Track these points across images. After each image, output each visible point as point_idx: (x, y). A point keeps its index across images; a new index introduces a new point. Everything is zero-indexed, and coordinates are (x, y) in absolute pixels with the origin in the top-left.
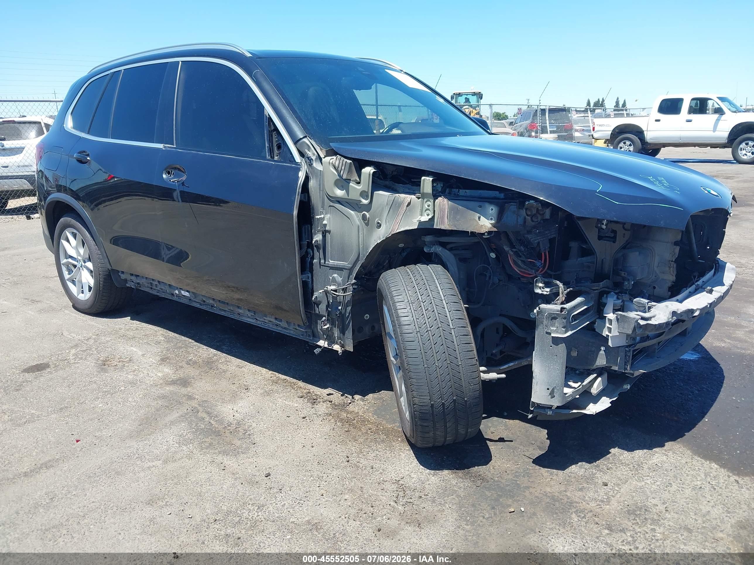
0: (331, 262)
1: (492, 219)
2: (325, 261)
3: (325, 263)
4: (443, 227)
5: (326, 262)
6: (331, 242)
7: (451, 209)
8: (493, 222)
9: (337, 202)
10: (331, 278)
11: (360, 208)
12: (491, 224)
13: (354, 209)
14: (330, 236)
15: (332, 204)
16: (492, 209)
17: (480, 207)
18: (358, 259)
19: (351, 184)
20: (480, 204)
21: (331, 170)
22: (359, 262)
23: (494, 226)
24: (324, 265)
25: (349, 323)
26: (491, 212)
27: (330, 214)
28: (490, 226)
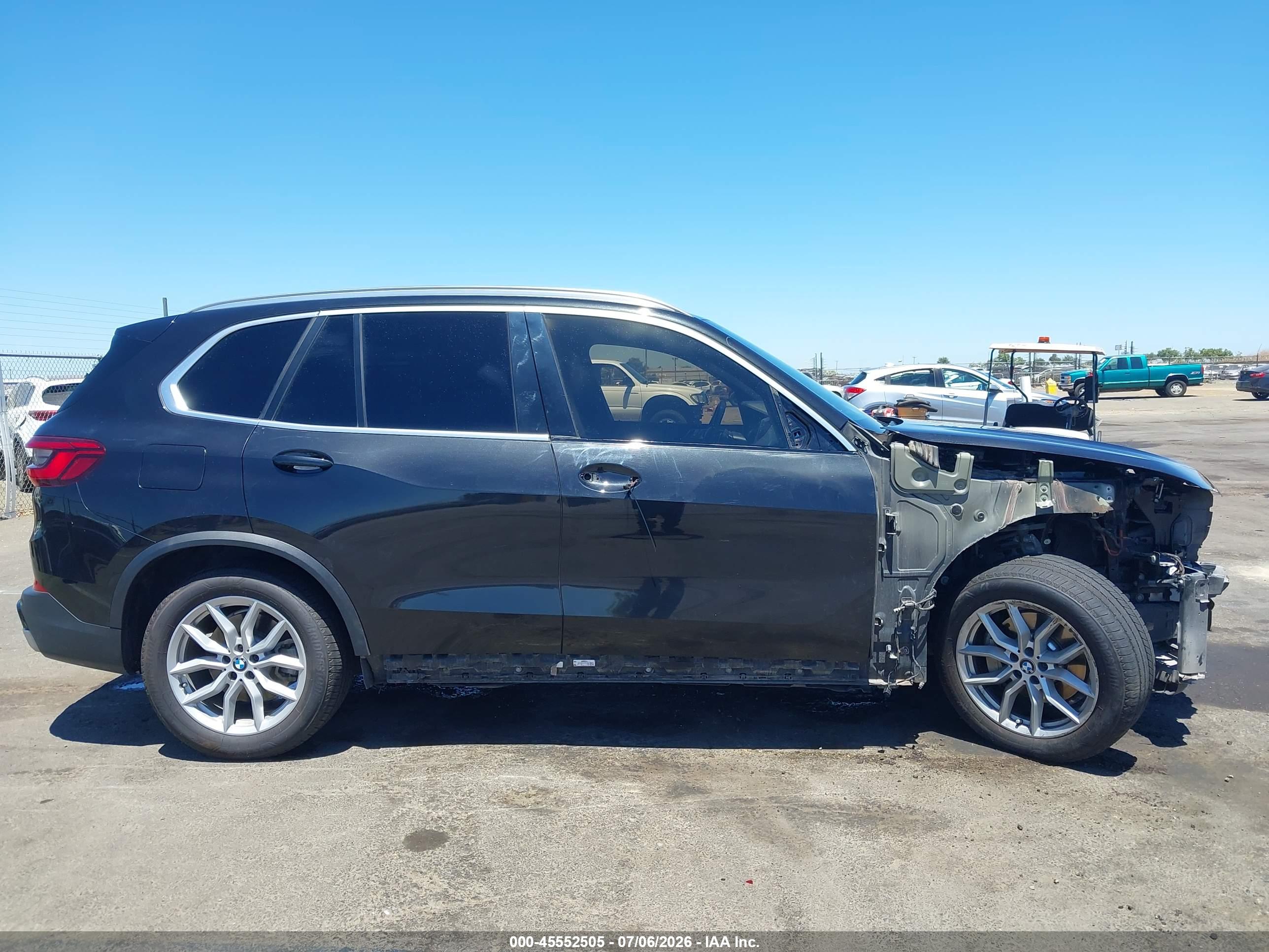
0: (902, 571)
1: (1109, 499)
2: (890, 570)
3: (891, 573)
4: (1064, 512)
5: (893, 572)
6: (901, 546)
7: (1068, 492)
8: (1112, 501)
9: (911, 496)
10: (901, 591)
11: (947, 500)
12: (1109, 503)
13: (938, 502)
14: (900, 539)
15: (903, 498)
16: (1109, 489)
17: (1096, 487)
18: (942, 563)
19: (939, 472)
20: (1096, 484)
21: (907, 458)
22: (944, 565)
23: (1111, 505)
24: (890, 575)
25: (923, 645)
26: (1108, 491)
27: (900, 510)
28: (1108, 505)
